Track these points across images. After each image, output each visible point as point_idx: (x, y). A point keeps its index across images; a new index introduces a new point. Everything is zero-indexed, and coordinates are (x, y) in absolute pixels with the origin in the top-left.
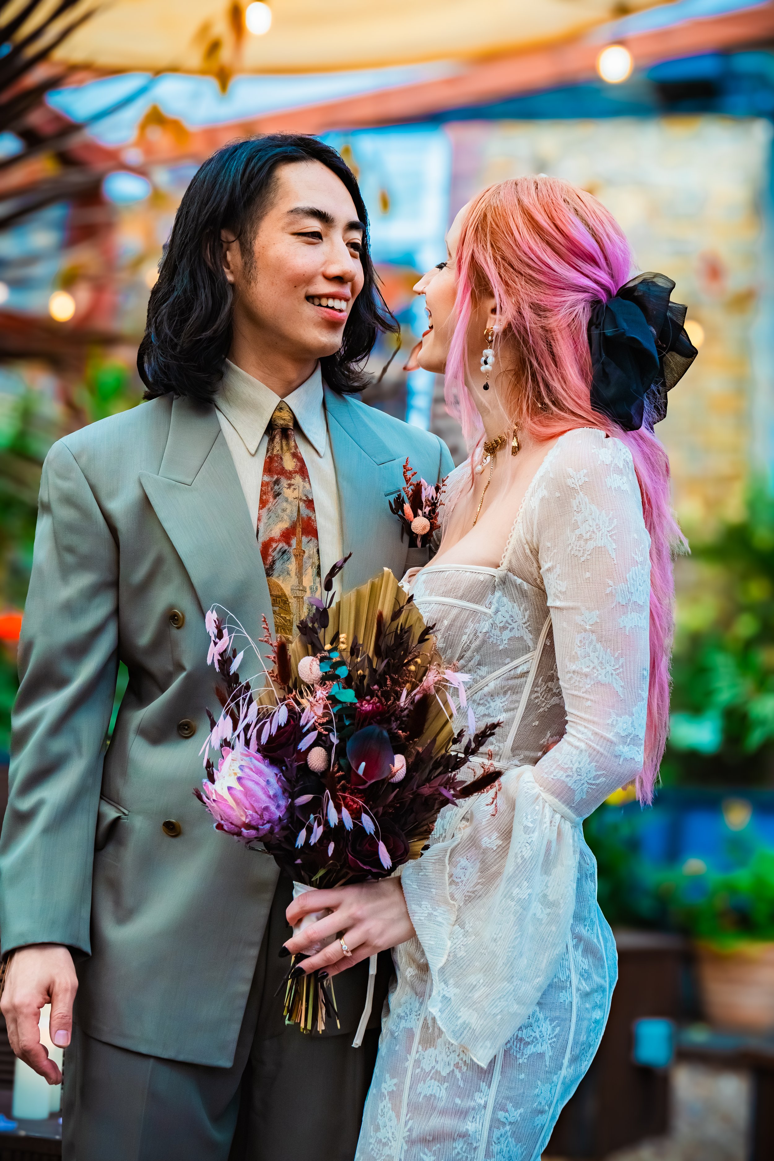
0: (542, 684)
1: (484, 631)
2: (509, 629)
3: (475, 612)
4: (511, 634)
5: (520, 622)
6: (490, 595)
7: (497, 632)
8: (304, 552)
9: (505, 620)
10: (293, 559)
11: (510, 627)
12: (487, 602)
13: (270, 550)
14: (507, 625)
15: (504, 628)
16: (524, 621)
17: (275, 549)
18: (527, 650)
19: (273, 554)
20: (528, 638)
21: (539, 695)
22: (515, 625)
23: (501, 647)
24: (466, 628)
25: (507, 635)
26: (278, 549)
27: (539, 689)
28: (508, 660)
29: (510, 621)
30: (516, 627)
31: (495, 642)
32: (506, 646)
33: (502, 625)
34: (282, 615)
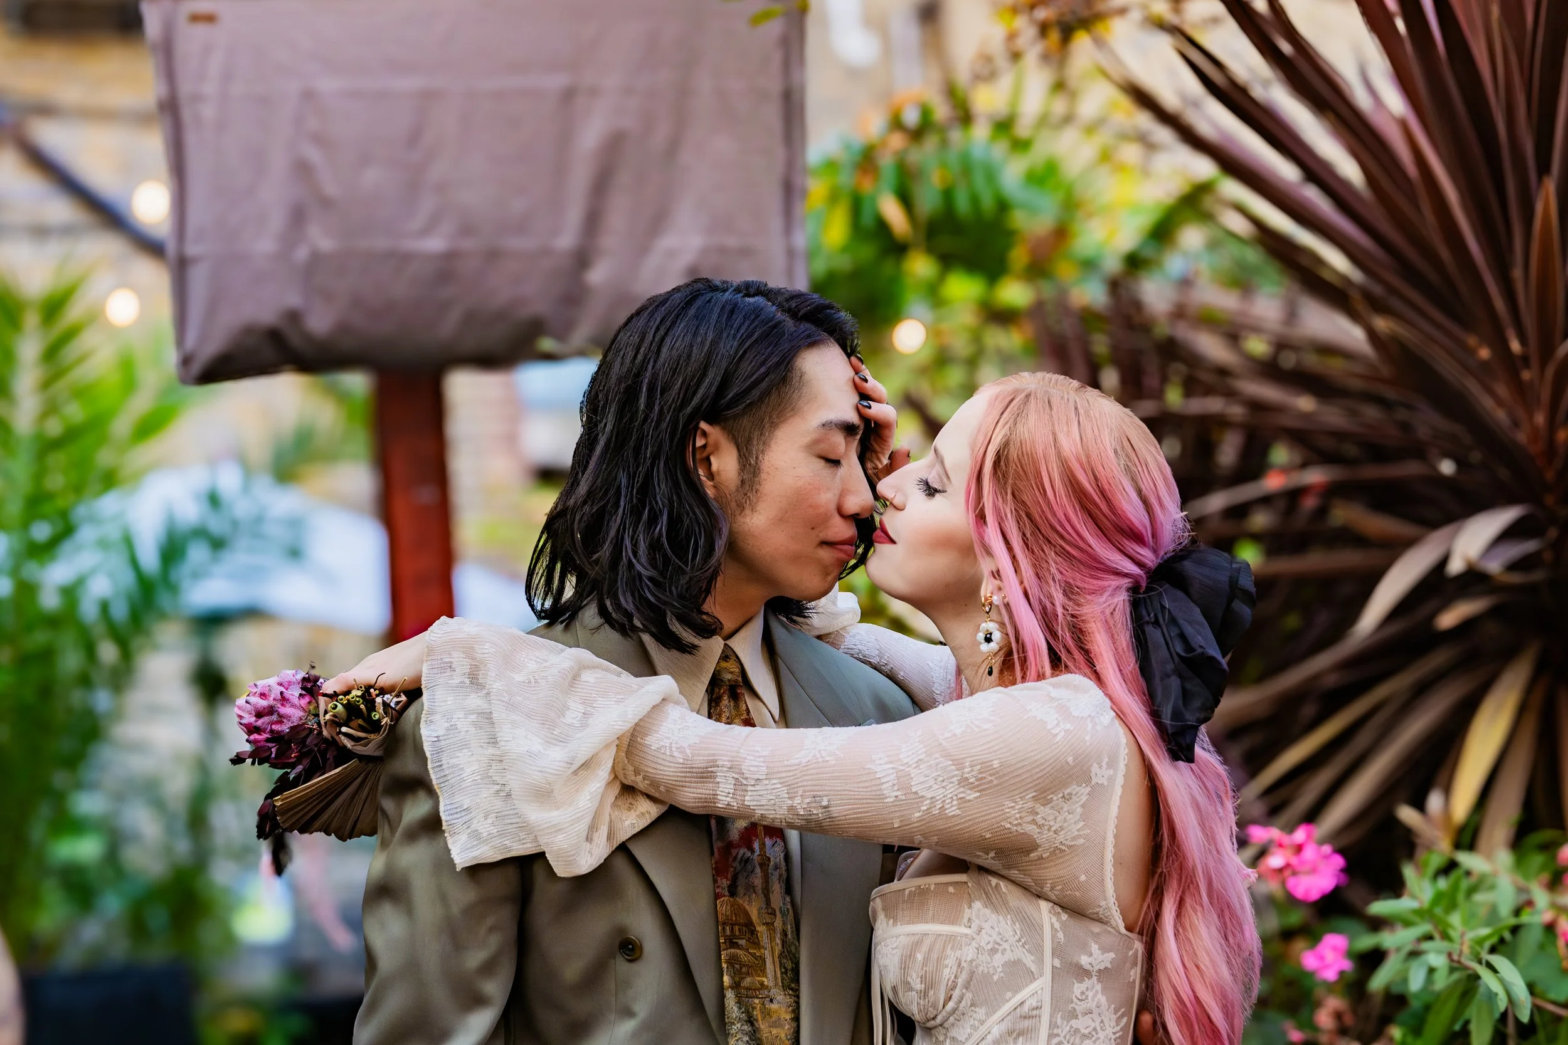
0: (1062, 1023)
1: (969, 959)
2: (1000, 951)
3: (951, 937)
4: (1006, 958)
5: (1012, 940)
6: (967, 910)
7: (985, 957)
8: (769, 859)
9: (992, 940)
10: (758, 870)
11: (1001, 948)
12: (965, 920)
13: (731, 859)
14: (997, 946)
15: (993, 951)
16: (1017, 937)
17: (736, 858)
18: (1032, 977)
19: (734, 865)
20: (1029, 960)
21: (1062, 1039)
22: (1005, 946)
23: (996, 978)
24: (946, 957)
25: (999, 960)
26: (739, 857)
27: (1060, 1030)
28: (1009, 994)
29: (999, 941)
30: (1008, 949)
31: (986, 971)
32: (1002, 974)
33: (989, 947)
34: (750, 951)
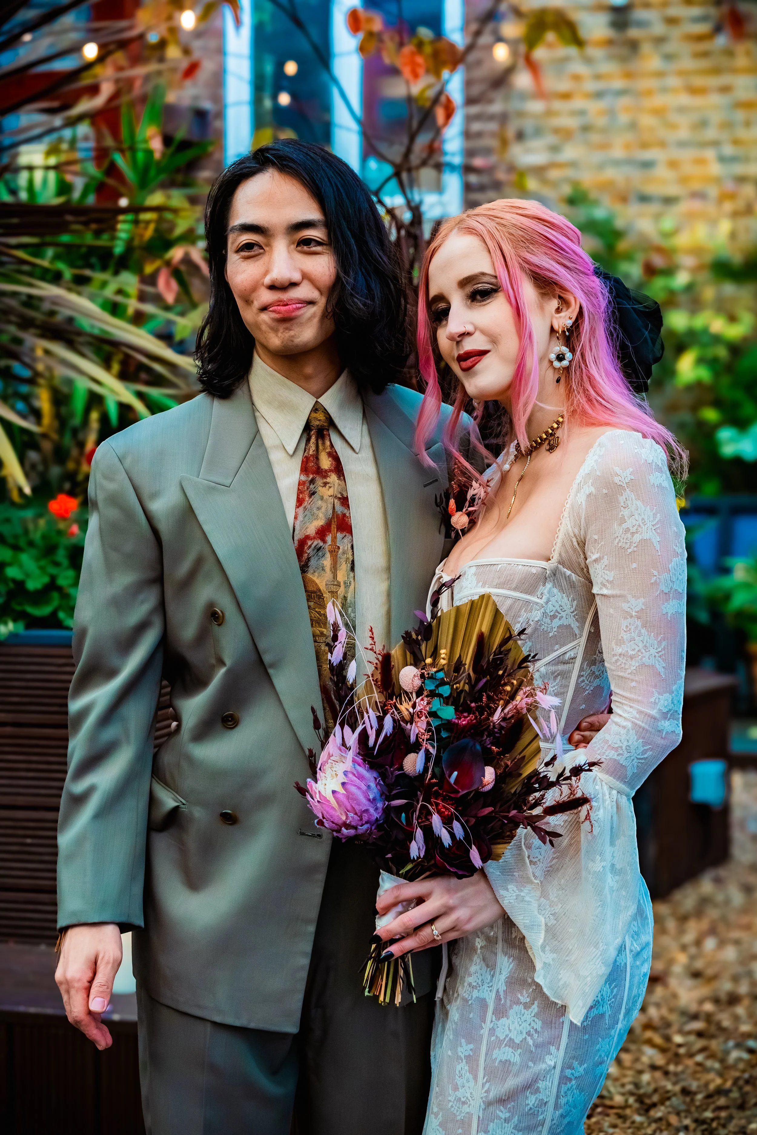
0: (586, 669)
1: (536, 619)
2: (558, 618)
3: (528, 602)
4: (560, 623)
5: (568, 611)
6: (541, 587)
7: (548, 620)
8: (339, 548)
9: (555, 609)
10: (328, 555)
11: (559, 615)
12: (539, 593)
13: (306, 548)
14: (557, 614)
15: (554, 617)
16: (572, 610)
17: (310, 546)
18: (574, 637)
19: (308, 552)
20: (575, 625)
21: (585, 678)
22: (563, 614)
23: (551, 634)
24: (519, 617)
25: (556, 623)
26: (313, 546)
27: (585, 672)
28: (557, 647)
29: (559, 610)
30: (564, 616)
31: (545, 630)
32: (556, 633)
33: (552, 614)
34: (316, 610)
